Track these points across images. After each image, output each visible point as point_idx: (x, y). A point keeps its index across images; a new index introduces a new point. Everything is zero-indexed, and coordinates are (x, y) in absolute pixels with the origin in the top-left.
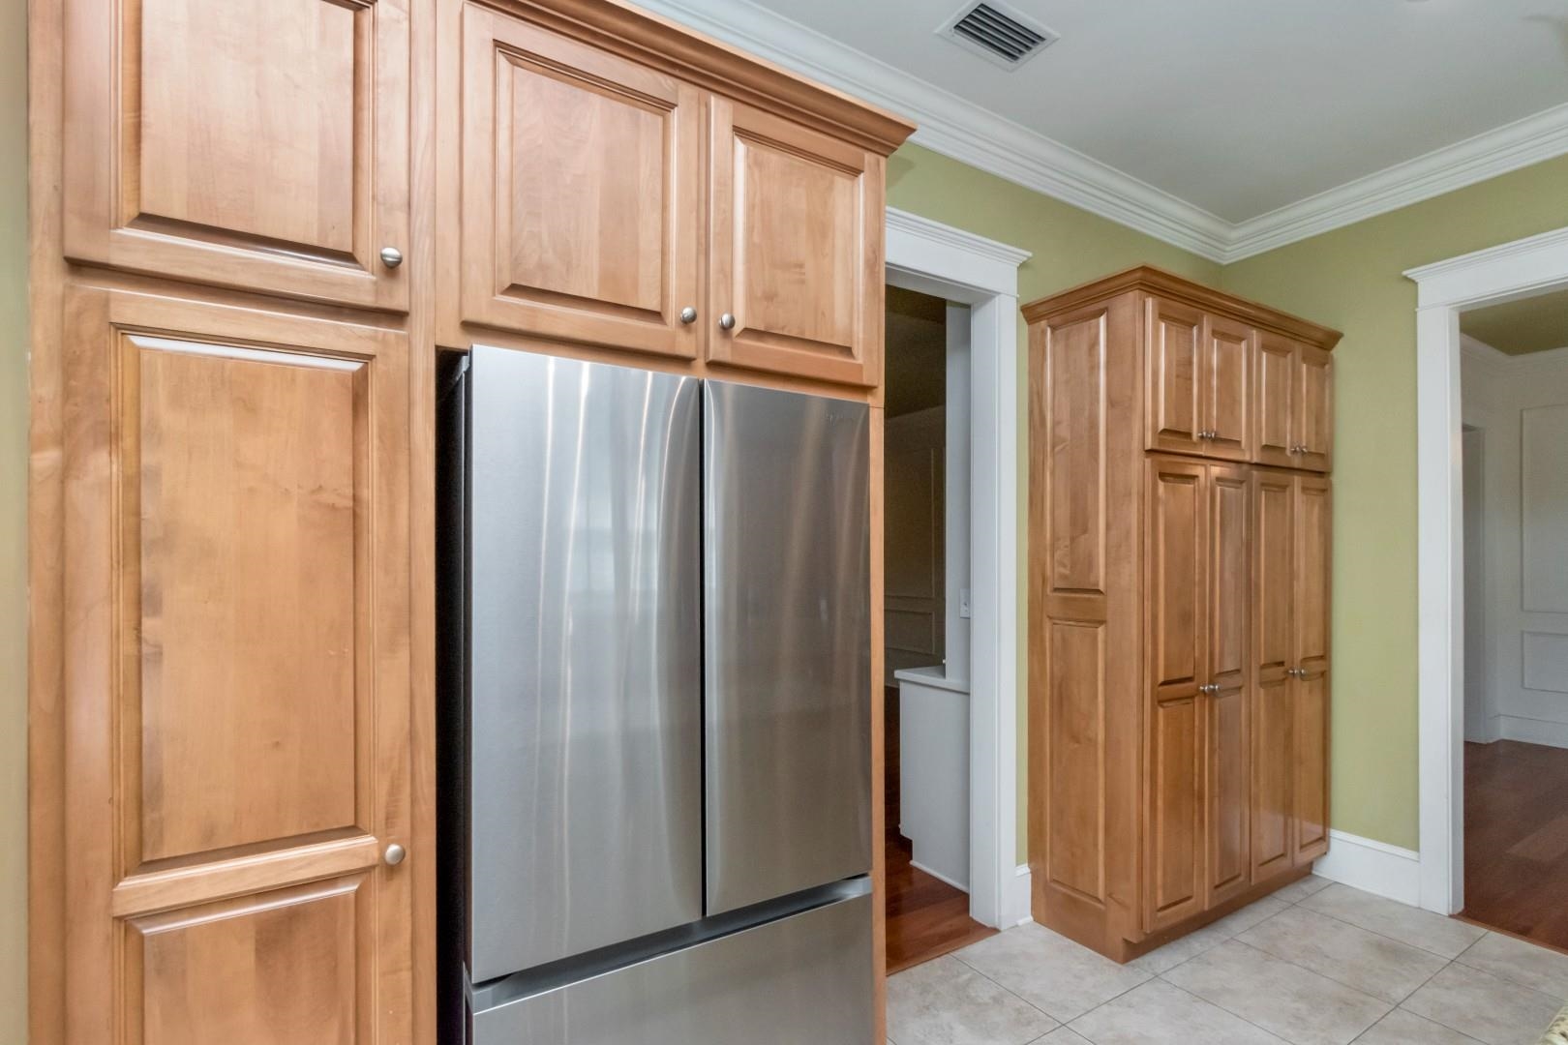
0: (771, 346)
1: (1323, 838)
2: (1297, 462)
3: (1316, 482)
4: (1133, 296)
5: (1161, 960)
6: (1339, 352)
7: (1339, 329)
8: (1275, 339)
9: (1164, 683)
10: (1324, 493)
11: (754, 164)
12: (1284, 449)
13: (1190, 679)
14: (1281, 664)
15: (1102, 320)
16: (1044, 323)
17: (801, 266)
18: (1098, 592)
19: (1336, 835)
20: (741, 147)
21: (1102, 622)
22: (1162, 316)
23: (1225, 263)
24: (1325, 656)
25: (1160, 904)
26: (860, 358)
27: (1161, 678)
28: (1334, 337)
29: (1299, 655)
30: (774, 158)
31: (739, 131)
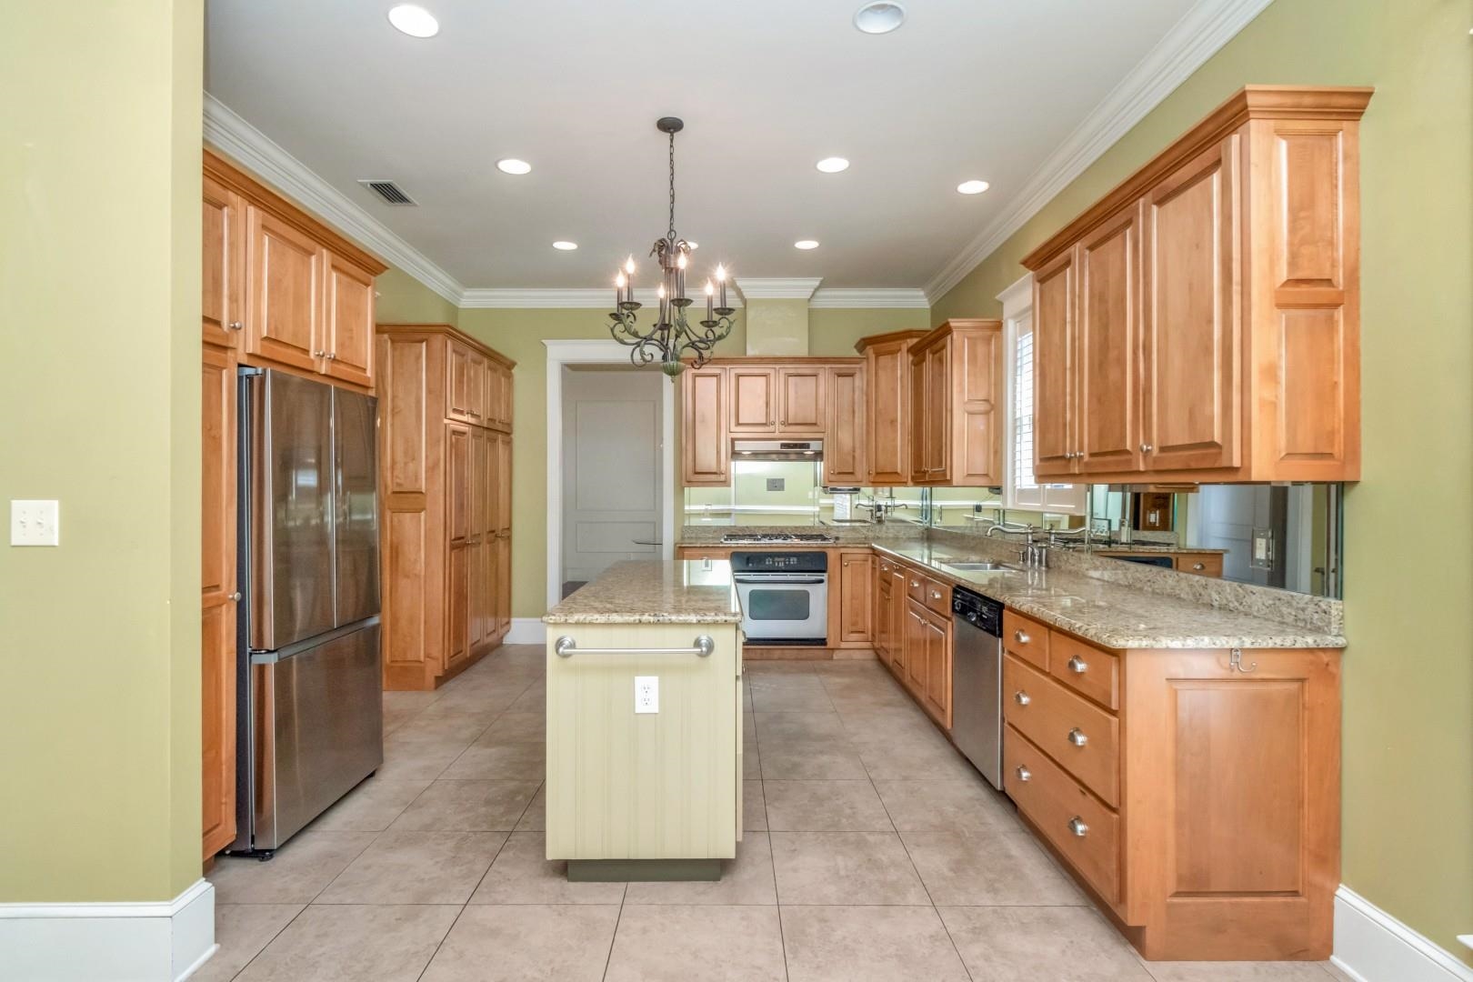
0: (342, 367)
1: (508, 623)
2: (500, 427)
3: (507, 438)
4: (440, 337)
5: (451, 684)
6: (515, 371)
7: (515, 360)
8: (492, 363)
9: (455, 540)
10: (509, 443)
11: (339, 282)
12: (495, 420)
13: (462, 538)
14: (493, 532)
15: (424, 344)
16: (386, 336)
17: (351, 330)
18: (421, 493)
19: (514, 620)
20: (334, 275)
21: (424, 509)
22: (454, 351)
23: (461, 307)
24: (509, 529)
25: (452, 654)
26: (369, 374)
27: (453, 537)
28: (513, 364)
29: (501, 528)
30: (345, 279)
31: (334, 267)
